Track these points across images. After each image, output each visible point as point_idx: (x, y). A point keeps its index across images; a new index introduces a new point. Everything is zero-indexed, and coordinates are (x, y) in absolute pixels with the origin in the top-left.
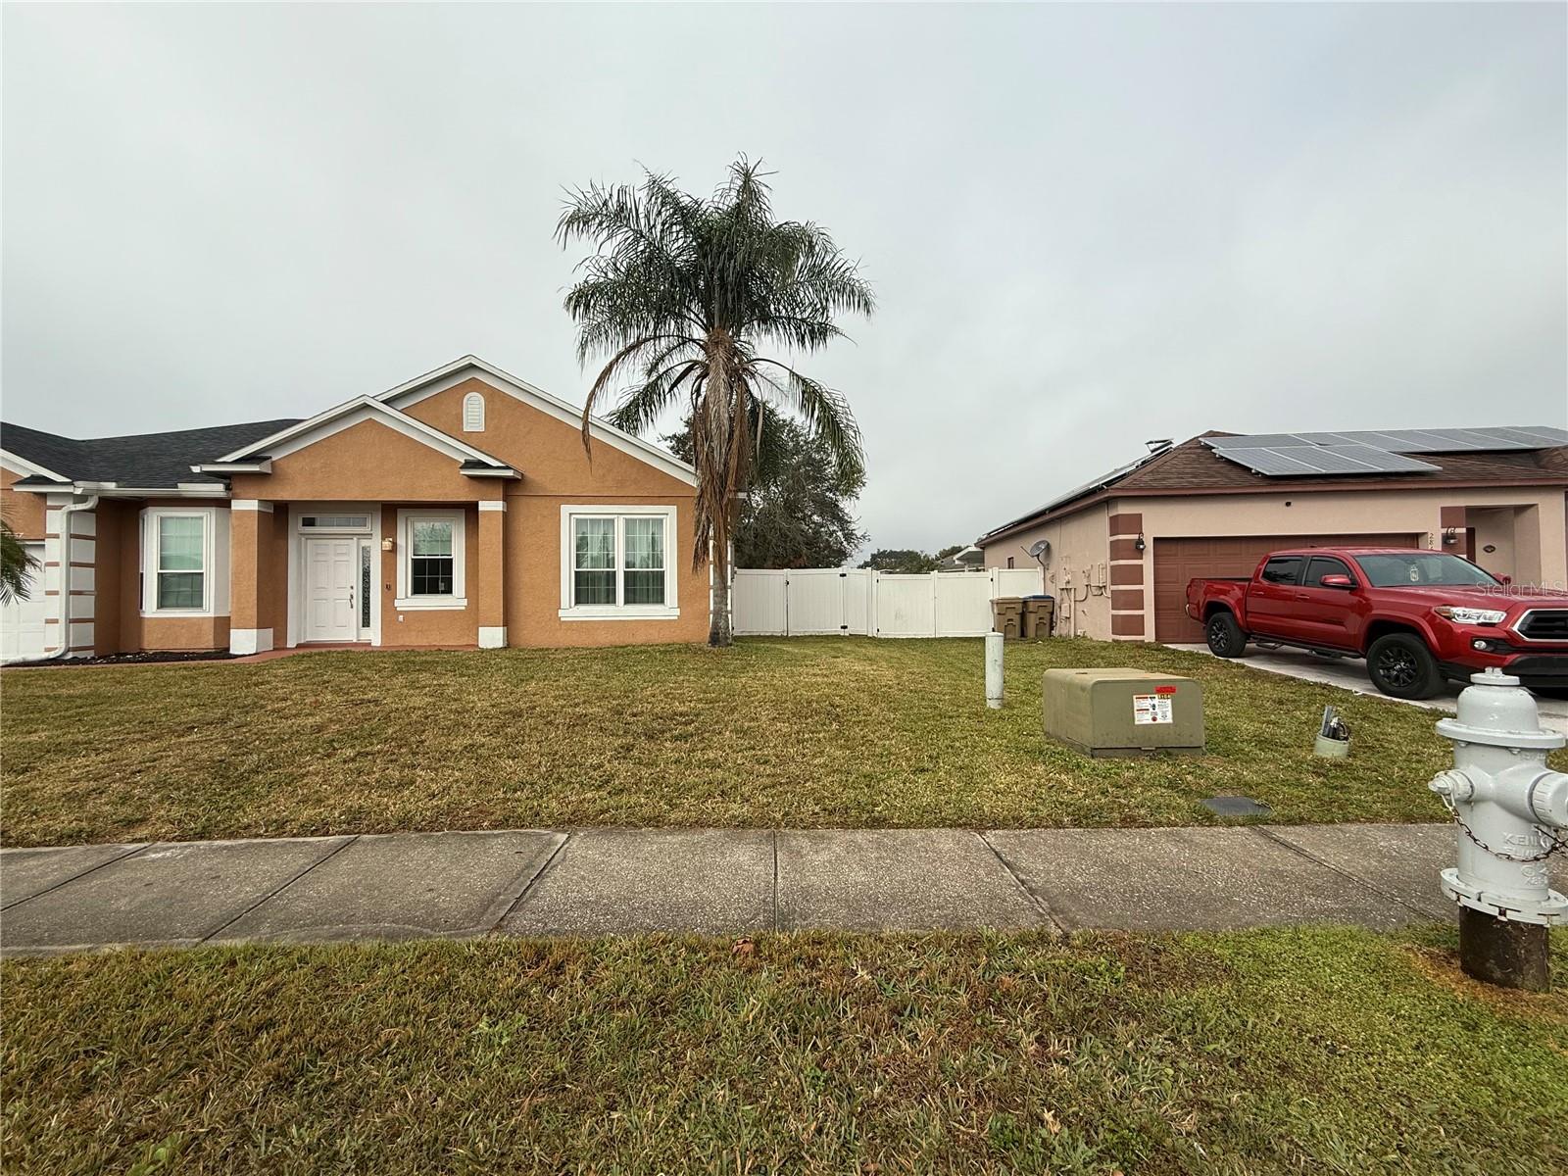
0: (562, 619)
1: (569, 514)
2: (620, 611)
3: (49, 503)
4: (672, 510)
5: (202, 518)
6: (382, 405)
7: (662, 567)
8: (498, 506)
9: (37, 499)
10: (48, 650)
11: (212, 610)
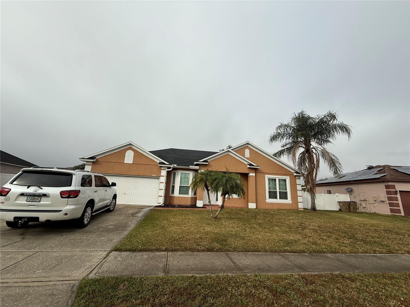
0: (267, 202)
1: (267, 177)
2: (278, 201)
3: (162, 169)
4: (288, 177)
5: (190, 173)
6: (231, 150)
7: (286, 191)
8: (254, 174)
9: (160, 167)
10: (158, 203)
11: (191, 195)
